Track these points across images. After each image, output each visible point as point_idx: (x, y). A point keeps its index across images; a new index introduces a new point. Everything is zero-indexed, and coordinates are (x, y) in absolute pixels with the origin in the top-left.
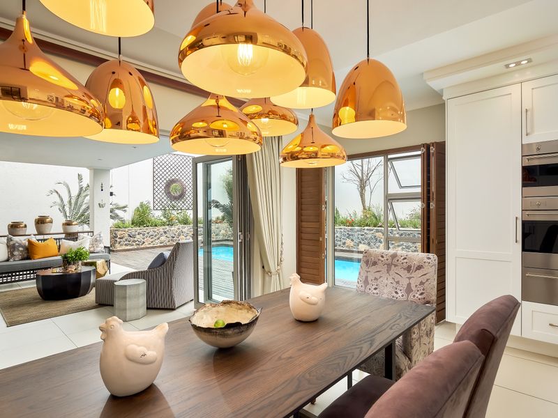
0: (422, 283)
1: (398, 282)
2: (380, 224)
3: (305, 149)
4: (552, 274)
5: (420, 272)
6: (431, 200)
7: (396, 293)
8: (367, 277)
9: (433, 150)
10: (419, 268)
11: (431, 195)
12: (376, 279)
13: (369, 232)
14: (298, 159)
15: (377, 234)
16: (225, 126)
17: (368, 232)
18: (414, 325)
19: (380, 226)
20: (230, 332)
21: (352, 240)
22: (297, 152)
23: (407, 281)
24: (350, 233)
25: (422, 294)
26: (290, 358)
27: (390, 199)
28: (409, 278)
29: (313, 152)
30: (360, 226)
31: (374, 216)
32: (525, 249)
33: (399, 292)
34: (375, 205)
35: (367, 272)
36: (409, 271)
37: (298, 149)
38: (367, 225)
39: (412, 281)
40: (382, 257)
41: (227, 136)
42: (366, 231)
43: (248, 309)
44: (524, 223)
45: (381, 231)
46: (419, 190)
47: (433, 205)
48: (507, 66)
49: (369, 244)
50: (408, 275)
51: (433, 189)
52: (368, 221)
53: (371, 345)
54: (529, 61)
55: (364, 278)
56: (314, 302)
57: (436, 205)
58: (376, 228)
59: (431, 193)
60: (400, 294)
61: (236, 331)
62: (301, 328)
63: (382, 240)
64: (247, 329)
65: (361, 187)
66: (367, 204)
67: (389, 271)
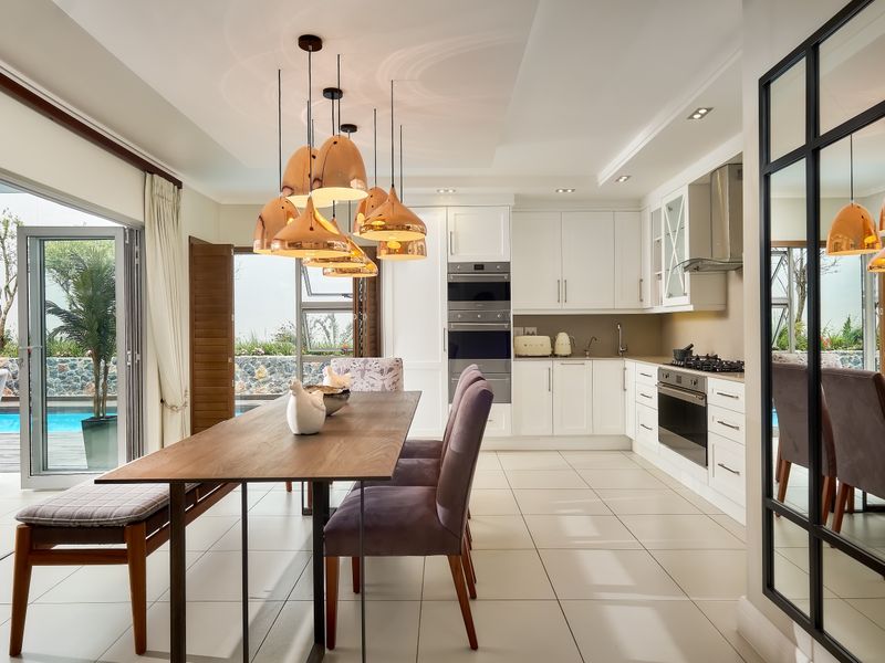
0: (394, 383)
6: (364, 311)
10: (391, 369)
23: (381, 383)
27: (304, 309)
28: (383, 380)
32: (451, 357)
36: (382, 374)
40: (354, 363)
44: (451, 333)
46: (350, 300)
47: (365, 317)
48: (438, 191)
54: (455, 191)
57: (368, 316)
59: (364, 303)
67: (362, 376)
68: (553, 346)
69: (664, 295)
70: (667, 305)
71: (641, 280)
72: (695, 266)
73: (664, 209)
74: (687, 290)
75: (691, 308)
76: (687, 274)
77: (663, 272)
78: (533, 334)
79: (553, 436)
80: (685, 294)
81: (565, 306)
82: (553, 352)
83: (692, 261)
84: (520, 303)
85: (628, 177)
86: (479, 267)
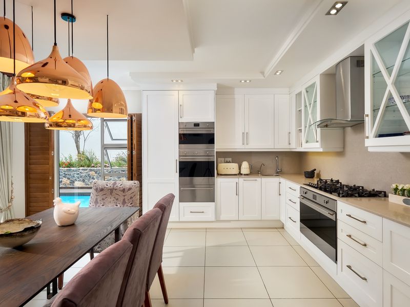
0: (131, 198)
1: (117, 199)
2: (93, 165)
3: (66, 121)
4: (194, 187)
5: (130, 192)
6: (133, 149)
7: (117, 205)
8: (97, 199)
9: (134, 118)
10: (130, 189)
11: (133, 146)
12: (103, 199)
13: (84, 171)
14: (61, 127)
15: (91, 173)
16: (27, 109)
17: (82, 171)
18: (128, 218)
19: (93, 167)
20: (26, 233)
21: (69, 179)
22: (61, 122)
23: (122, 198)
24: (66, 173)
25: (131, 204)
26: (67, 241)
27: (105, 147)
28: (124, 196)
29: (73, 123)
30: (68, 167)
31: (88, 158)
32: (180, 176)
33: (118, 205)
34: (88, 151)
35: (97, 196)
36: (124, 192)
37: (62, 121)
38: (81, 166)
39: (126, 197)
40: (107, 185)
41: (28, 116)
42: (81, 171)
43: (28, 222)
44: (180, 163)
45: (94, 170)
46: (126, 142)
47: (134, 152)
48: (172, 81)
49: (84, 181)
50: (124, 194)
51: (135, 142)
52: (82, 163)
53: (112, 227)
54: (182, 81)
55: (95, 200)
56: (72, 213)
57: (136, 153)
58: (89, 168)
59: (133, 145)
60: (119, 206)
61: (31, 232)
62: (65, 229)
63: (95, 177)
64: (37, 230)
65: (76, 135)
66: (81, 150)
67: (111, 194)
68: (240, 169)
69: (304, 142)
70: (305, 148)
71: (290, 133)
72: (325, 124)
73: (304, 91)
74: (319, 139)
75: (321, 150)
76: (319, 130)
77: (303, 128)
78: (229, 162)
79: (238, 220)
80: (317, 142)
81: (247, 147)
82: (240, 172)
83: (322, 121)
84: (220, 145)
85: (282, 71)
86: (197, 125)
